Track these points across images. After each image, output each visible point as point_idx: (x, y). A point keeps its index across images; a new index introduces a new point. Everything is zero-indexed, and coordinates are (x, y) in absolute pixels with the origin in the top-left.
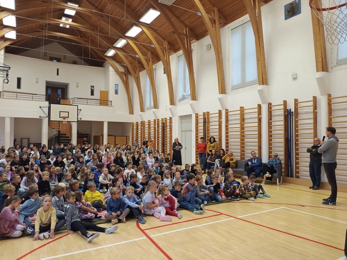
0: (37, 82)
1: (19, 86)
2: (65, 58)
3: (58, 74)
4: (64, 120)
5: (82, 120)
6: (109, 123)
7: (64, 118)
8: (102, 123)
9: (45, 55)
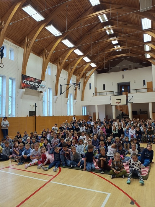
0: (113, 85)
1: (104, 89)
2: (130, 67)
3: (123, 78)
4: (119, 104)
5: (133, 103)
6: (153, 103)
7: (118, 103)
8: (148, 104)
9: (120, 69)
